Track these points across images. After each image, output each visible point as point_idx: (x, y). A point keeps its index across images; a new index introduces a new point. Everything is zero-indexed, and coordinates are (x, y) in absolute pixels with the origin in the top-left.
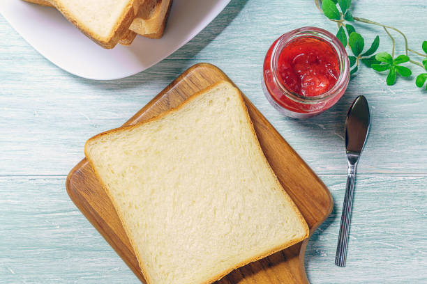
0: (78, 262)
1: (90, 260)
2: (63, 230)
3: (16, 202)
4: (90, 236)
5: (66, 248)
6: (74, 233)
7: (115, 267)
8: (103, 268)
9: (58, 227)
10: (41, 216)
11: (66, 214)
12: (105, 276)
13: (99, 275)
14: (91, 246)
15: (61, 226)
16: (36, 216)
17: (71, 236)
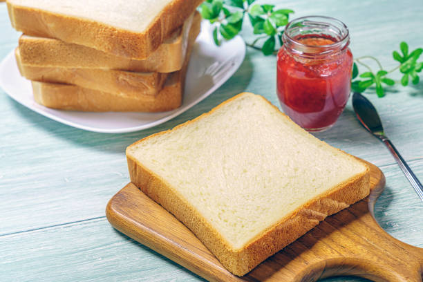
1: (141, 279)
2: (106, 260)
3: (50, 248)
4: (138, 259)
5: (111, 275)
6: (118, 260)
9: (100, 259)
10: (80, 254)
11: (108, 246)
14: (140, 267)
15: (103, 258)
16: (74, 255)
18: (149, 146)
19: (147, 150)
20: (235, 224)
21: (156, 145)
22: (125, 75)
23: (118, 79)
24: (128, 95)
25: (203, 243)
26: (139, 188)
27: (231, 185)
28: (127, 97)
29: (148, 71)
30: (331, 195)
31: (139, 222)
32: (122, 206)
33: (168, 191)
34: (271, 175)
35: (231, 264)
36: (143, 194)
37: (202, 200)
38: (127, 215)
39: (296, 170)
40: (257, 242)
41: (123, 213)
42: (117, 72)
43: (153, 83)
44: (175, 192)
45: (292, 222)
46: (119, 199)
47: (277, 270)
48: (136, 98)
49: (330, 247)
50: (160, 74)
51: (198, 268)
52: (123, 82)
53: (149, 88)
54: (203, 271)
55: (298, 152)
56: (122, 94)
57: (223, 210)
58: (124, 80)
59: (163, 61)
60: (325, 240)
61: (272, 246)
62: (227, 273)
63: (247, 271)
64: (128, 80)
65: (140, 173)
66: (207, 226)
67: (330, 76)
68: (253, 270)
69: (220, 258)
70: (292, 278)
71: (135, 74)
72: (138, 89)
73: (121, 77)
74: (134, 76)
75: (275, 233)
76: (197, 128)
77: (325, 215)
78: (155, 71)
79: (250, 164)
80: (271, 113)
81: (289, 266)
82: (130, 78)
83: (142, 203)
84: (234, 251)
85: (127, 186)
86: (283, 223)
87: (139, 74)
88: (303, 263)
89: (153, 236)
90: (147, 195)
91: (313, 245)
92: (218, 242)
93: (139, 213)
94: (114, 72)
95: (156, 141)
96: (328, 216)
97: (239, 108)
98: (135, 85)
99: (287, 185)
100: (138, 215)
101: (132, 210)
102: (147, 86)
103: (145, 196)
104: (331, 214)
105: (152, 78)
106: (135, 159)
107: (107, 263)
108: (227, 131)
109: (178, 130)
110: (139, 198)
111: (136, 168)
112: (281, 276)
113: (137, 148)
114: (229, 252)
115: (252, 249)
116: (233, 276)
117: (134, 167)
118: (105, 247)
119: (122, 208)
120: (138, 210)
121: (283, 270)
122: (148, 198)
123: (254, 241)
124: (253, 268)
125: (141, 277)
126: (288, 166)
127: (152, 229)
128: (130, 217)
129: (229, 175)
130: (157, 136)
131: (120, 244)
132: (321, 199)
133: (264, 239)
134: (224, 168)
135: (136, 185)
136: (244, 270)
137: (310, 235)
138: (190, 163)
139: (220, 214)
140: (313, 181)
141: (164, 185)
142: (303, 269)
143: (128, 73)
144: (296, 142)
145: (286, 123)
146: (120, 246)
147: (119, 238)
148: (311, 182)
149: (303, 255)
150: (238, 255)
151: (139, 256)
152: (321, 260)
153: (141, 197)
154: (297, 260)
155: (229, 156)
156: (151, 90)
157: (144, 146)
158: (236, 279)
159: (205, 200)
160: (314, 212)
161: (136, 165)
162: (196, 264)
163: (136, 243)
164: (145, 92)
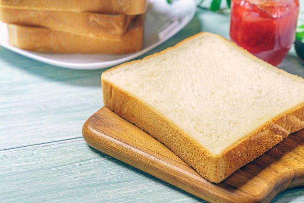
0: (106, 193)
1: (119, 189)
2: (84, 174)
3: (31, 163)
4: (114, 173)
5: (91, 186)
6: (96, 174)
7: (148, 190)
8: (135, 192)
9: (79, 173)
10: (60, 168)
11: (85, 162)
12: (139, 198)
13: (133, 198)
14: (118, 180)
15: (81, 171)
16: (55, 169)
17: (95, 176)
18: (122, 73)
19: (120, 76)
20: (211, 135)
21: (128, 72)
22: (96, 16)
23: (88, 20)
24: (97, 36)
25: (178, 156)
26: (113, 111)
27: (202, 103)
28: (96, 38)
29: (116, 13)
30: (296, 112)
31: (115, 139)
32: (98, 125)
33: (145, 108)
34: (237, 95)
35: (209, 171)
36: (117, 116)
37: (177, 115)
38: (104, 133)
39: (260, 92)
40: (234, 150)
41: (99, 131)
42: (88, 14)
43: (121, 24)
44: (151, 108)
45: (263, 134)
46: (95, 120)
47: (251, 178)
48: (104, 38)
49: (296, 159)
50: (126, 16)
51: (174, 178)
52: (94, 24)
53: (117, 28)
54: (179, 181)
55: (260, 78)
56: (91, 35)
57: (198, 124)
58: (94, 21)
59: (130, 4)
60: (292, 154)
61: (245, 156)
62: (203, 181)
63: (223, 178)
64: (97, 21)
65: (116, 95)
66: (185, 136)
67: (281, 17)
68: (228, 178)
69: (197, 168)
70: (266, 185)
71: (105, 16)
72: (106, 29)
73: (92, 18)
74: (103, 17)
75: (249, 143)
76: (164, 59)
77: (288, 133)
78: (122, 13)
79: (216, 87)
80: (230, 48)
81: (260, 175)
82: (100, 19)
83: (116, 123)
84: (213, 157)
85: (101, 109)
86: (255, 134)
87: (108, 16)
88: (273, 172)
89: (130, 151)
90: (121, 117)
91: (281, 158)
92: (196, 150)
93: (115, 131)
94: (85, 14)
95: (129, 69)
96: (291, 134)
97: (200, 44)
98: (104, 25)
99: (253, 104)
100: (114, 133)
101: (108, 129)
102: (115, 26)
103: (119, 118)
104: (293, 132)
105: (120, 19)
106: (110, 82)
107: (85, 176)
108: (192, 62)
109: (148, 60)
110: (114, 119)
111: (111, 91)
112: (256, 183)
113: (111, 74)
114: (208, 158)
115: (229, 156)
116: (209, 184)
117: (109, 90)
118: (82, 163)
119: (98, 127)
120: (114, 128)
121: (256, 178)
122: (121, 119)
123: (231, 148)
124: (228, 176)
125: (119, 187)
126: (252, 89)
127: (128, 145)
128: (107, 135)
129: (199, 96)
130: (130, 65)
131: (97, 160)
132: (287, 115)
133: (239, 147)
134: (193, 90)
135: (110, 109)
136: (221, 177)
137: (277, 149)
138: (161, 86)
139: (195, 127)
140: (277, 100)
141: (140, 104)
142: (275, 177)
143: (97, 15)
144: (257, 71)
145: (244, 56)
146: (97, 162)
147: (95, 155)
148: (276, 101)
149: (273, 166)
150: (217, 160)
151: (115, 170)
152: (290, 170)
153: (116, 118)
154: (268, 170)
155: (196, 81)
156: (119, 30)
157: (117, 72)
158: (213, 186)
159: (179, 115)
160: (280, 128)
161: (111, 88)
162: (172, 174)
163: (112, 159)
164: (113, 32)
